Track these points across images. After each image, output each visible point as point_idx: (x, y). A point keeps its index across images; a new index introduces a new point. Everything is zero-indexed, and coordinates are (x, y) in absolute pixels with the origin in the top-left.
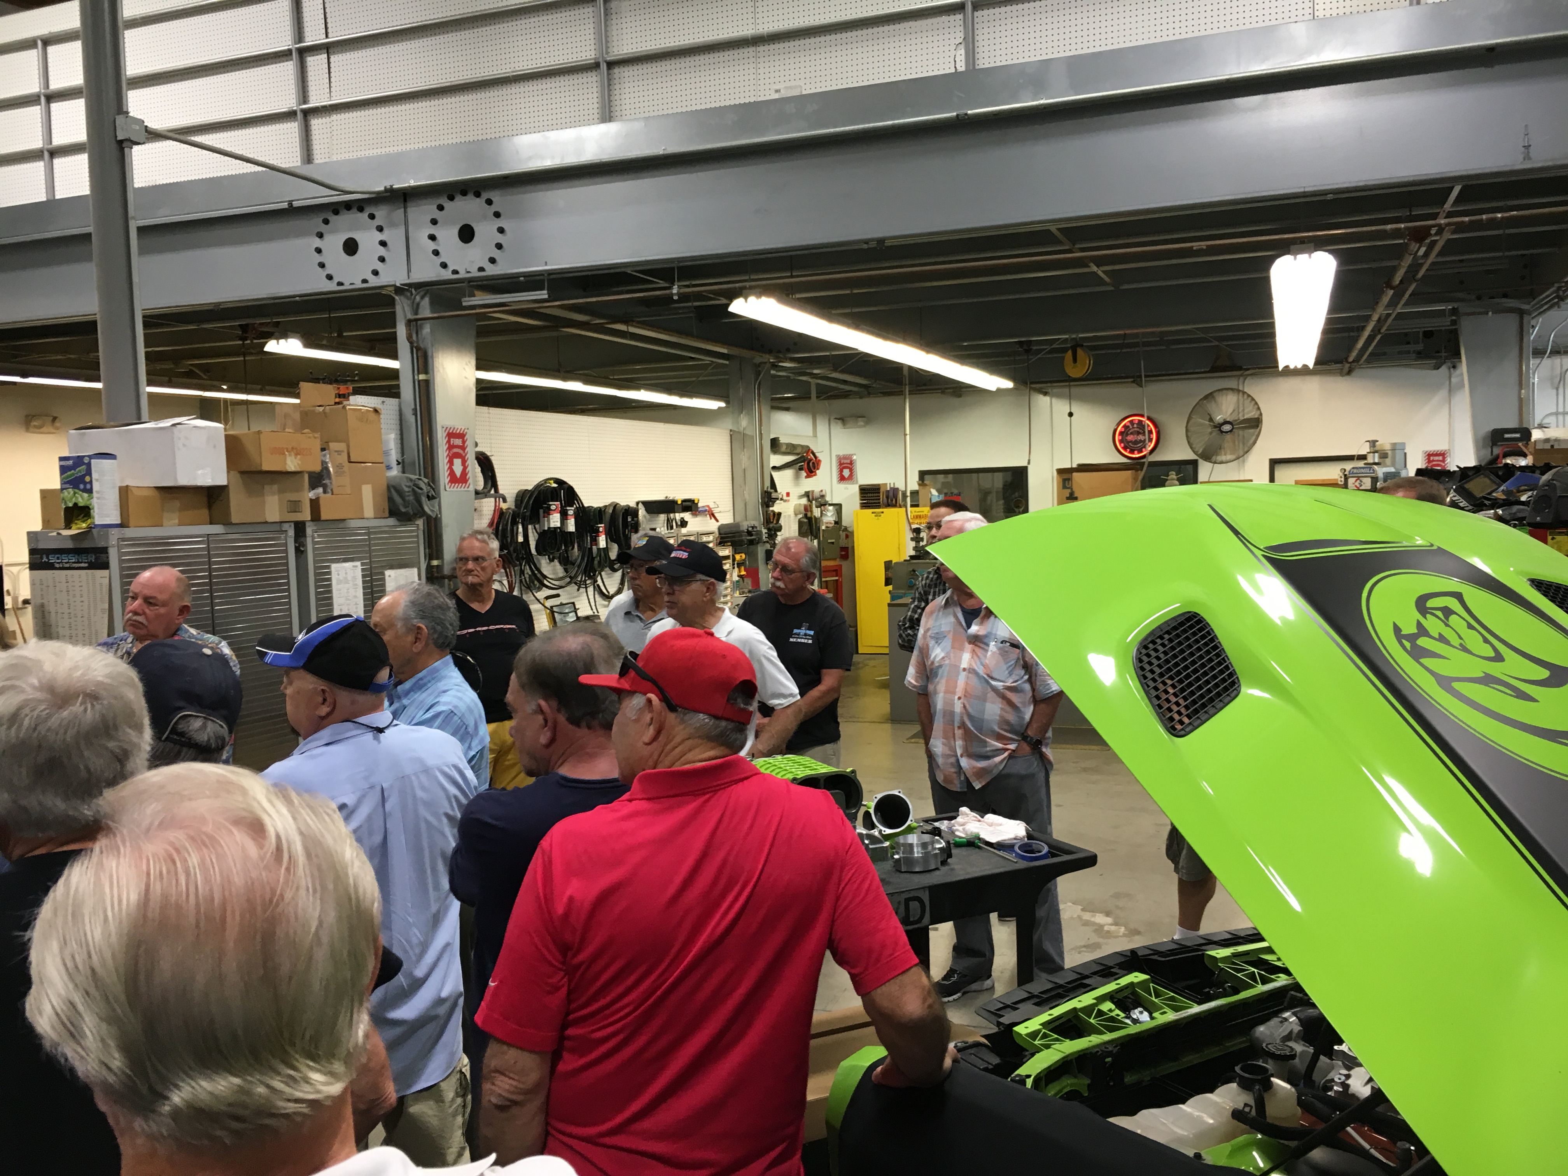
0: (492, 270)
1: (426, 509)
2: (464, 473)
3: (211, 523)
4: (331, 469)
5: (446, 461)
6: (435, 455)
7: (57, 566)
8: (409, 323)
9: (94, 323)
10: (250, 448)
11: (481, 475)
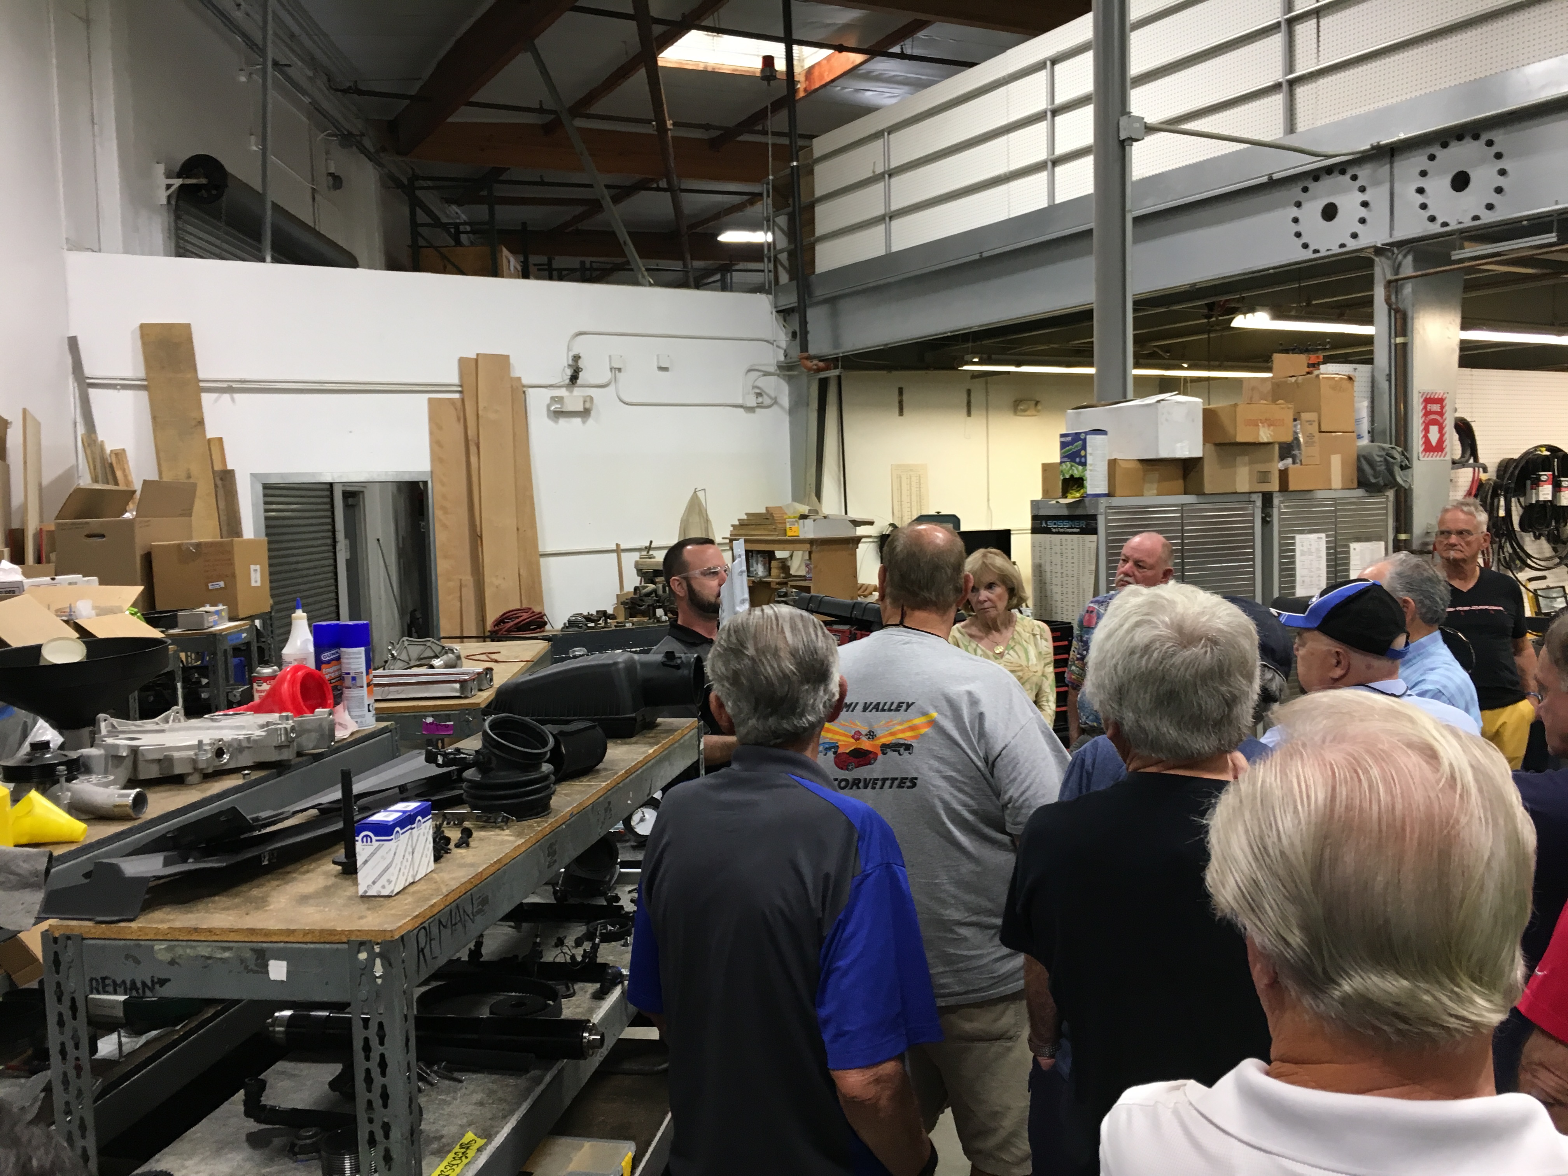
0: (1488, 218)
1: (1399, 479)
2: (1441, 441)
3: (1185, 494)
4: (1301, 440)
5: (1422, 428)
6: (1410, 421)
7: (1054, 530)
8: (1389, 284)
9: (1091, 311)
10: (1226, 420)
11: (1458, 443)
